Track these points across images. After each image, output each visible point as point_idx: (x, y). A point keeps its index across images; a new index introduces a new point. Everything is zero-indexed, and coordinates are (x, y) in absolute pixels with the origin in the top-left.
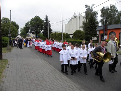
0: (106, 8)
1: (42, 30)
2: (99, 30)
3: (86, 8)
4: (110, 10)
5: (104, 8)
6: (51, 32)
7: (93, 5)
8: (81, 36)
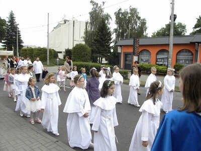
0: (123, 11)
1: (3, 41)
2: (121, 46)
3: (93, 7)
4: (129, 15)
5: (120, 9)
6: (22, 46)
7: (104, 3)
8: (87, 55)
